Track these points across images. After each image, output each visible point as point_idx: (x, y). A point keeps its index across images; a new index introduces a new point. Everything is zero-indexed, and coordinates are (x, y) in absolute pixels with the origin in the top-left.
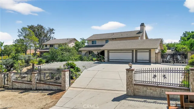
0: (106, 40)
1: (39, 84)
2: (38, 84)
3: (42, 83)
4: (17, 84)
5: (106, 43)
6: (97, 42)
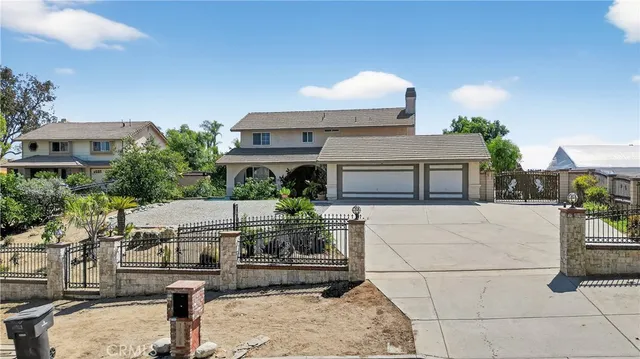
0: (305, 134)
1: (251, 272)
2: (243, 272)
3: (263, 267)
4: (141, 280)
5: (305, 140)
6: (272, 137)
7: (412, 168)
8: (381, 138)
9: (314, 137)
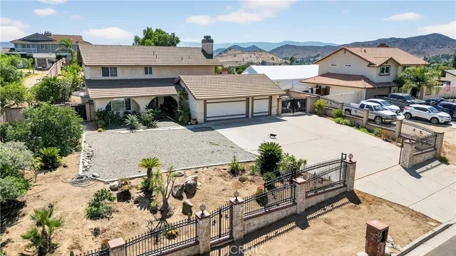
0: (146, 68)
4: (256, 222)
5: (146, 73)
6: (119, 71)
7: (245, 99)
9: (154, 70)
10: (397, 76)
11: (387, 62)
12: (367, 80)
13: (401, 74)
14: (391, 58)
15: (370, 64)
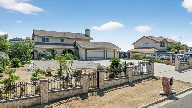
0: (61, 39)
4: (110, 83)
5: (61, 41)
6: (50, 39)
7: (103, 51)
8: (84, 42)
9: (64, 40)
10: (168, 47)
11: (163, 41)
12: (155, 48)
13: (169, 45)
14: (165, 39)
15: (156, 42)
